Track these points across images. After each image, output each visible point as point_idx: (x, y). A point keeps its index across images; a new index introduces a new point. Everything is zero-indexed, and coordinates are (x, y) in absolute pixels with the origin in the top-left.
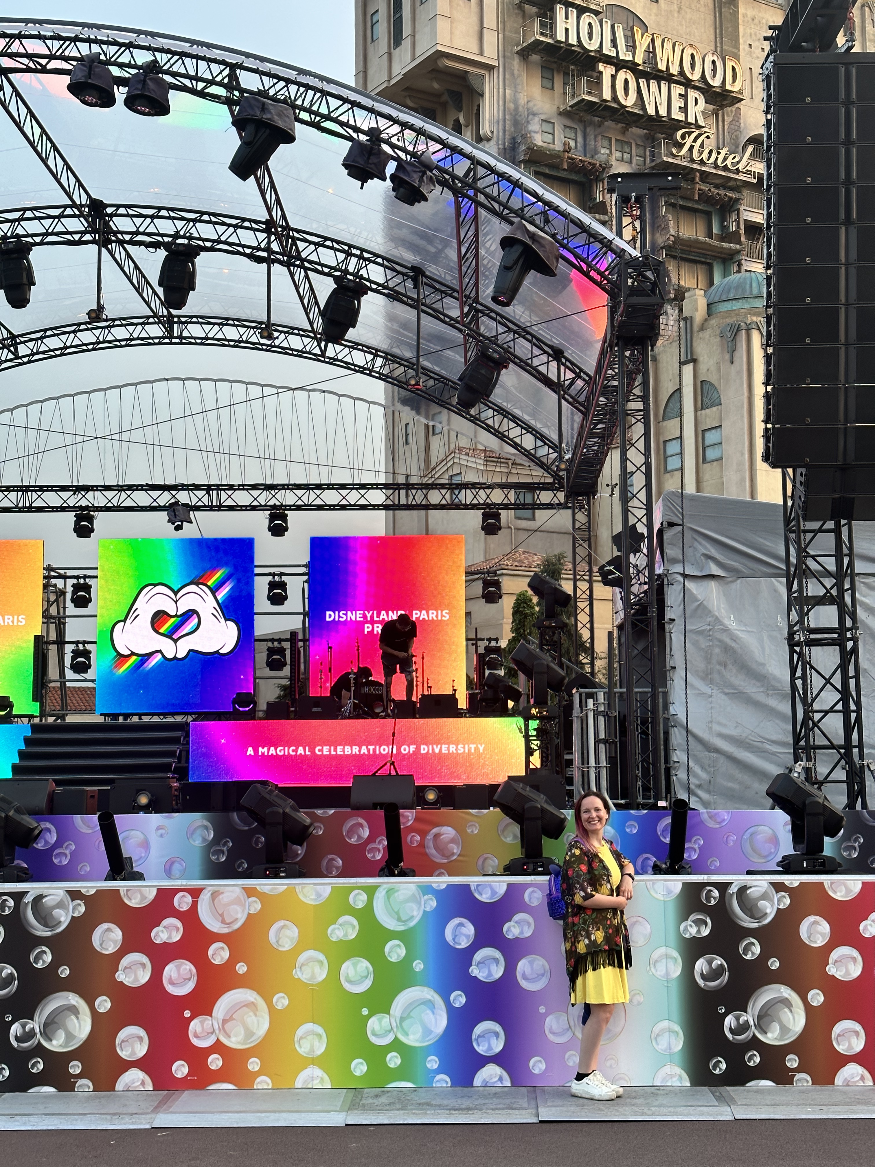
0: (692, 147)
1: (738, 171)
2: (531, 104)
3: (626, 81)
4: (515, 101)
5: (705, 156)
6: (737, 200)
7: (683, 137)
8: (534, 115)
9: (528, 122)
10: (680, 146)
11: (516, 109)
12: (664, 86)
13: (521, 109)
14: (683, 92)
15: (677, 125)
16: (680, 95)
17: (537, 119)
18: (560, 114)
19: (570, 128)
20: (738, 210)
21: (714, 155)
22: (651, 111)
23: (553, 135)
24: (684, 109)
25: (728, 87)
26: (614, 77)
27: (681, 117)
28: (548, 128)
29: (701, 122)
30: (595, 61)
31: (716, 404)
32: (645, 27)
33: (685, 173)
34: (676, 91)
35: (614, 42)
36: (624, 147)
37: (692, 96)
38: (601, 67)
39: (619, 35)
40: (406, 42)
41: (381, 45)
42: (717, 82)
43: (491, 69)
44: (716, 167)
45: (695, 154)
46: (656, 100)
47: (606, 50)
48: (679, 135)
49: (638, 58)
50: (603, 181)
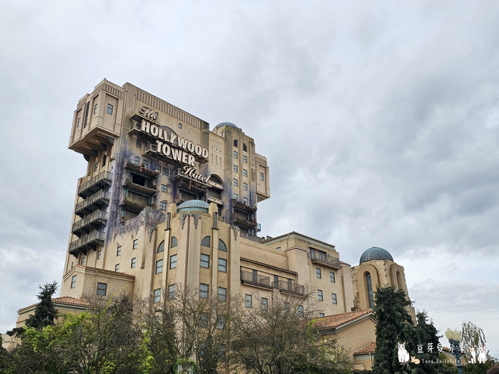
0: (189, 172)
1: (205, 182)
2: (131, 151)
3: (167, 148)
4: (125, 148)
5: (194, 175)
6: (205, 192)
7: (186, 168)
8: (132, 154)
9: (130, 156)
10: (185, 171)
11: (125, 151)
12: (180, 152)
13: (127, 151)
14: (187, 154)
15: (184, 164)
16: (186, 156)
17: (133, 156)
18: (143, 156)
19: (146, 161)
20: (206, 196)
21: (197, 176)
22: (175, 158)
23: (139, 162)
24: (187, 160)
25: (203, 156)
26: (162, 146)
27: (186, 162)
28: (138, 159)
29: (193, 165)
30: (156, 139)
31: (176, 245)
32: (175, 133)
33: (187, 181)
34: (185, 154)
35: (163, 135)
36: (165, 170)
37: (190, 156)
38: (158, 142)
39: (165, 133)
40: (87, 126)
41: (80, 128)
42: (199, 154)
43: (117, 137)
44: (198, 180)
45: (190, 175)
46: (177, 155)
47: (160, 137)
48: (184, 168)
49: (172, 142)
50: (156, 179)
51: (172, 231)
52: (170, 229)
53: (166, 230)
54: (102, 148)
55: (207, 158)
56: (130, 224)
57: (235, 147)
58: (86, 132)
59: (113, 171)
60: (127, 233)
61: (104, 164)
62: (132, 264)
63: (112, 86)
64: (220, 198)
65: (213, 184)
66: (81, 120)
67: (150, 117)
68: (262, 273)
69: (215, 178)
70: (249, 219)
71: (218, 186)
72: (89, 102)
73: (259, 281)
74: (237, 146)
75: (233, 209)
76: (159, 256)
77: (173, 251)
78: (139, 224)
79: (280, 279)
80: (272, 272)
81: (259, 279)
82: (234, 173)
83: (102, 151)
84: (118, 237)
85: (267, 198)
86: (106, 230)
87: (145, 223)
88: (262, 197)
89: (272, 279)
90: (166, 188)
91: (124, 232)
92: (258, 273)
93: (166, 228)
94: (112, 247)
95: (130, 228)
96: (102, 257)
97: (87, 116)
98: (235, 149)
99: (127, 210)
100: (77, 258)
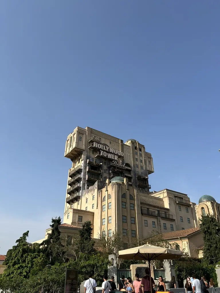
0: (115, 163)
1: (123, 167)
2: (90, 155)
3: (105, 153)
5: (117, 165)
10: (113, 163)
12: (111, 155)
13: (88, 156)
15: (113, 160)
17: (91, 158)
18: (95, 157)
19: (97, 160)
20: (123, 173)
21: (119, 165)
23: (94, 160)
24: (114, 158)
26: (103, 152)
29: (117, 160)
30: (100, 150)
31: (110, 198)
32: (108, 147)
33: (115, 167)
34: (113, 155)
35: (103, 148)
36: (105, 163)
37: (116, 156)
38: (101, 151)
39: (104, 147)
40: (71, 147)
41: (69, 148)
42: (120, 155)
43: (84, 150)
44: (119, 166)
45: (116, 164)
46: (110, 156)
47: (102, 148)
48: (113, 161)
49: (107, 150)
50: (101, 167)
51: (109, 191)
52: (108, 191)
53: (106, 191)
54: (78, 155)
55: (123, 156)
56: (91, 189)
57: (136, 150)
58: (71, 149)
59: (83, 165)
60: (90, 193)
61: (79, 163)
62: (93, 207)
63: (81, 129)
64: (130, 174)
65: (126, 167)
66: (69, 144)
67: (97, 141)
68: (151, 210)
69: (127, 165)
70: (145, 183)
71: (129, 168)
72: (72, 137)
73: (150, 214)
74: (136, 149)
75: (136, 179)
76: (104, 203)
77: (109, 201)
78: (95, 188)
79: (160, 212)
80: (156, 209)
81: (150, 212)
82: (136, 162)
83: (78, 157)
84: (86, 195)
85: (153, 172)
86: (81, 191)
87: (97, 187)
88: (150, 172)
89: (157, 212)
90: (105, 171)
91: (89, 192)
92: (150, 210)
93: (106, 190)
94: (83, 199)
95: (91, 190)
96: (80, 204)
97: (71, 143)
98: (136, 151)
99: (90, 182)
100: (70, 204)
